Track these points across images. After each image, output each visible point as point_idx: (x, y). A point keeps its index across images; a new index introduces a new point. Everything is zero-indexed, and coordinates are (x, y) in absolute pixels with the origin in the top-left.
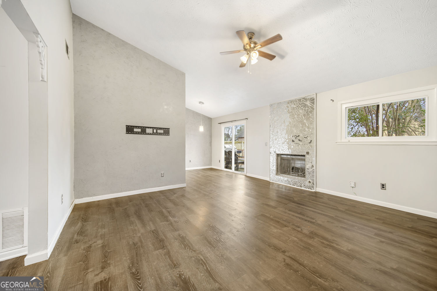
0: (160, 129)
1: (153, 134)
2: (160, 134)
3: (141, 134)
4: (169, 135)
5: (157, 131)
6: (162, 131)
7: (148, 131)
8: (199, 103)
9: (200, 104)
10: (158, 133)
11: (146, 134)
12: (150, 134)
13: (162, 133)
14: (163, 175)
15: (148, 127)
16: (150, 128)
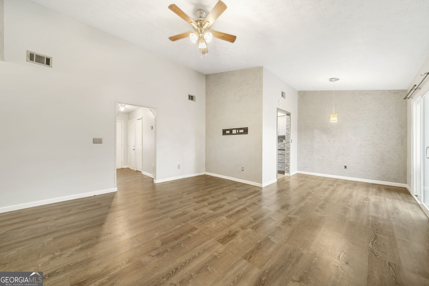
0: (241, 129)
1: (236, 134)
2: (241, 133)
3: (230, 135)
4: (247, 134)
5: (239, 131)
6: (242, 131)
7: (234, 132)
8: (330, 81)
9: (333, 81)
10: (240, 133)
11: (232, 134)
12: (235, 134)
13: (243, 133)
14: (243, 169)
15: (234, 129)
16: (235, 129)
